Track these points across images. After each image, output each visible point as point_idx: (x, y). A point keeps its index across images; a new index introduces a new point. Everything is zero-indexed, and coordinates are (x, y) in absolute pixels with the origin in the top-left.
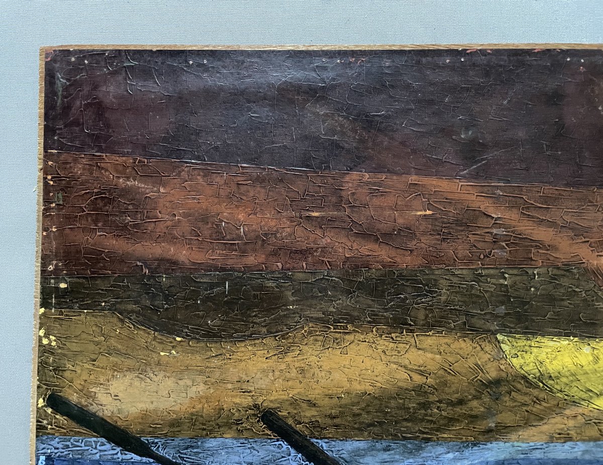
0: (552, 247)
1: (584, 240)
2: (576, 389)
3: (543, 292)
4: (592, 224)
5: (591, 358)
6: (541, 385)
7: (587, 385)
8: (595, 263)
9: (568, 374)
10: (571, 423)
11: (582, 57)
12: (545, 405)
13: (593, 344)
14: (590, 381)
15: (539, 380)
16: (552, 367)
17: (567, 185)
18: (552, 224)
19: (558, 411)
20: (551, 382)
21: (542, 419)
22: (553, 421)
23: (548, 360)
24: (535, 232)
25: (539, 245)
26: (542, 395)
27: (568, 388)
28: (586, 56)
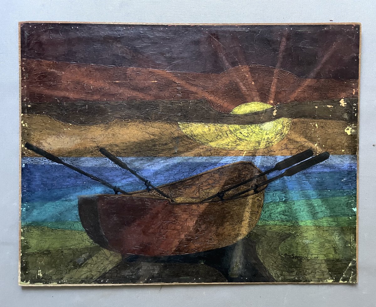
0: (196, 93)
1: (206, 91)
2: (203, 139)
3: (193, 108)
4: (209, 85)
5: (208, 130)
6: (192, 138)
7: (207, 138)
8: (210, 98)
9: (200, 135)
10: (202, 150)
11: (207, 28)
12: (193, 145)
13: (209, 125)
14: (207, 137)
15: (191, 137)
16: (195, 133)
17: (201, 72)
18: (196, 86)
19: (197, 146)
20: (195, 137)
21: (192, 149)
22: (196, 150)
23: (194, 131)
24: (191, 88)
25: (192, 93)
26: (192, 142)
27: (200, 139)
28: (208, 28)
